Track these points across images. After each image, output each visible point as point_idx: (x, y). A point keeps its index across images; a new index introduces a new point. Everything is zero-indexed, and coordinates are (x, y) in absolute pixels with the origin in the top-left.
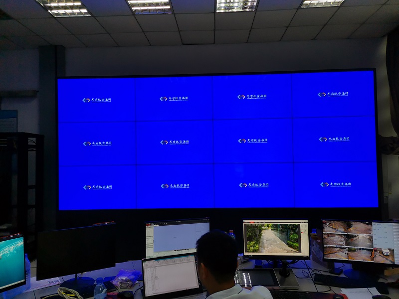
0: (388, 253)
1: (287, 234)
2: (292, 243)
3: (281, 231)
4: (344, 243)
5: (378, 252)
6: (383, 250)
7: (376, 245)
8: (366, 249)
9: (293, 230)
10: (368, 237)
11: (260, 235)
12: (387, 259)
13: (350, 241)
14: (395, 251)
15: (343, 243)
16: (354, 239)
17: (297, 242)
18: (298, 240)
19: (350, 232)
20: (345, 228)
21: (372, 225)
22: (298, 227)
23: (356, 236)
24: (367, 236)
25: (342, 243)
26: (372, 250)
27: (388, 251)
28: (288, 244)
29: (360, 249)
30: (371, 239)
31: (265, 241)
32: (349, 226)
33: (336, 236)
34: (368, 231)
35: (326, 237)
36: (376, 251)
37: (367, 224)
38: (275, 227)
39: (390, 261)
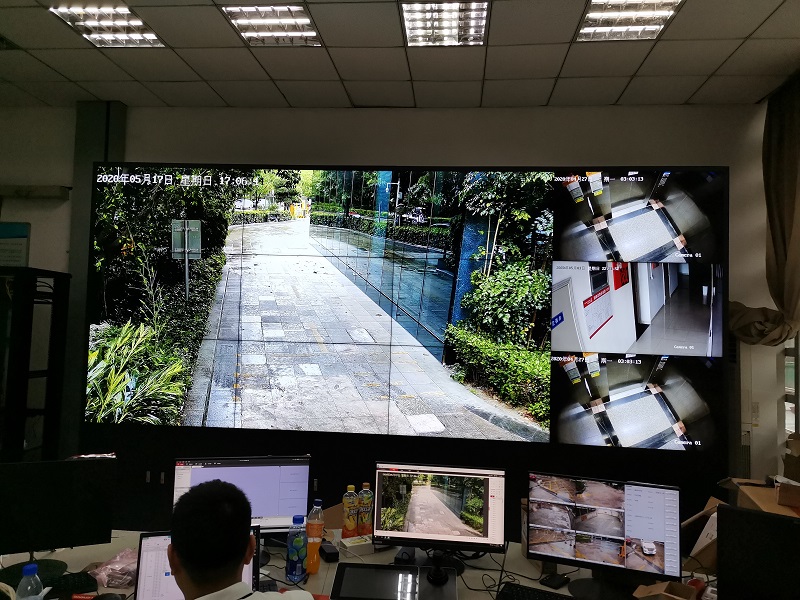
0: (652, 550)
1: (462, 497)
2: (470, 517)
3: (451, 490)
4: (569, 523)
5: (634, 546)
6: (644, 545)
7: (631, 532)
8: (609, 539)
9: (475, 491)
10: (616, 515)
11: (408, 498)
12: (650, 563)
13: (579, 520)
14: (666, 547)
15: (567, 523)
16: (589, 516)
17: (481, 515)
18: (483, 512)
19: (581, 501)
20: (571, 492)
21: (623, 489)
22: (485, 483)
23: (592, 510)
24: (614, 512)
25: (565, 523)
26: (621, 542)
27: (653, 546)
28: (462, 518)
29: (598, 538)
30: (620, 519)
31: (417, 510)
32: (580, 489)
33: (555, 508)
34: (617, 502)
35: (535, 509)
36: (629, 544)
37: (615, 487)
38: (439, 482)
39: (656, 567)
